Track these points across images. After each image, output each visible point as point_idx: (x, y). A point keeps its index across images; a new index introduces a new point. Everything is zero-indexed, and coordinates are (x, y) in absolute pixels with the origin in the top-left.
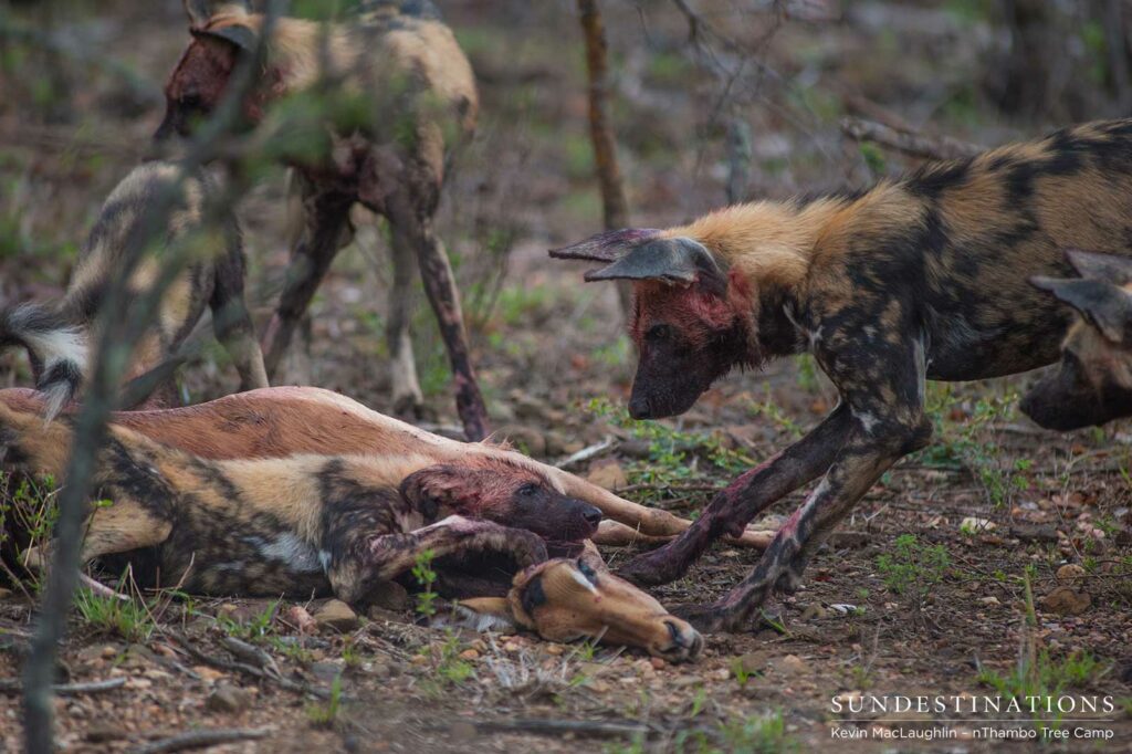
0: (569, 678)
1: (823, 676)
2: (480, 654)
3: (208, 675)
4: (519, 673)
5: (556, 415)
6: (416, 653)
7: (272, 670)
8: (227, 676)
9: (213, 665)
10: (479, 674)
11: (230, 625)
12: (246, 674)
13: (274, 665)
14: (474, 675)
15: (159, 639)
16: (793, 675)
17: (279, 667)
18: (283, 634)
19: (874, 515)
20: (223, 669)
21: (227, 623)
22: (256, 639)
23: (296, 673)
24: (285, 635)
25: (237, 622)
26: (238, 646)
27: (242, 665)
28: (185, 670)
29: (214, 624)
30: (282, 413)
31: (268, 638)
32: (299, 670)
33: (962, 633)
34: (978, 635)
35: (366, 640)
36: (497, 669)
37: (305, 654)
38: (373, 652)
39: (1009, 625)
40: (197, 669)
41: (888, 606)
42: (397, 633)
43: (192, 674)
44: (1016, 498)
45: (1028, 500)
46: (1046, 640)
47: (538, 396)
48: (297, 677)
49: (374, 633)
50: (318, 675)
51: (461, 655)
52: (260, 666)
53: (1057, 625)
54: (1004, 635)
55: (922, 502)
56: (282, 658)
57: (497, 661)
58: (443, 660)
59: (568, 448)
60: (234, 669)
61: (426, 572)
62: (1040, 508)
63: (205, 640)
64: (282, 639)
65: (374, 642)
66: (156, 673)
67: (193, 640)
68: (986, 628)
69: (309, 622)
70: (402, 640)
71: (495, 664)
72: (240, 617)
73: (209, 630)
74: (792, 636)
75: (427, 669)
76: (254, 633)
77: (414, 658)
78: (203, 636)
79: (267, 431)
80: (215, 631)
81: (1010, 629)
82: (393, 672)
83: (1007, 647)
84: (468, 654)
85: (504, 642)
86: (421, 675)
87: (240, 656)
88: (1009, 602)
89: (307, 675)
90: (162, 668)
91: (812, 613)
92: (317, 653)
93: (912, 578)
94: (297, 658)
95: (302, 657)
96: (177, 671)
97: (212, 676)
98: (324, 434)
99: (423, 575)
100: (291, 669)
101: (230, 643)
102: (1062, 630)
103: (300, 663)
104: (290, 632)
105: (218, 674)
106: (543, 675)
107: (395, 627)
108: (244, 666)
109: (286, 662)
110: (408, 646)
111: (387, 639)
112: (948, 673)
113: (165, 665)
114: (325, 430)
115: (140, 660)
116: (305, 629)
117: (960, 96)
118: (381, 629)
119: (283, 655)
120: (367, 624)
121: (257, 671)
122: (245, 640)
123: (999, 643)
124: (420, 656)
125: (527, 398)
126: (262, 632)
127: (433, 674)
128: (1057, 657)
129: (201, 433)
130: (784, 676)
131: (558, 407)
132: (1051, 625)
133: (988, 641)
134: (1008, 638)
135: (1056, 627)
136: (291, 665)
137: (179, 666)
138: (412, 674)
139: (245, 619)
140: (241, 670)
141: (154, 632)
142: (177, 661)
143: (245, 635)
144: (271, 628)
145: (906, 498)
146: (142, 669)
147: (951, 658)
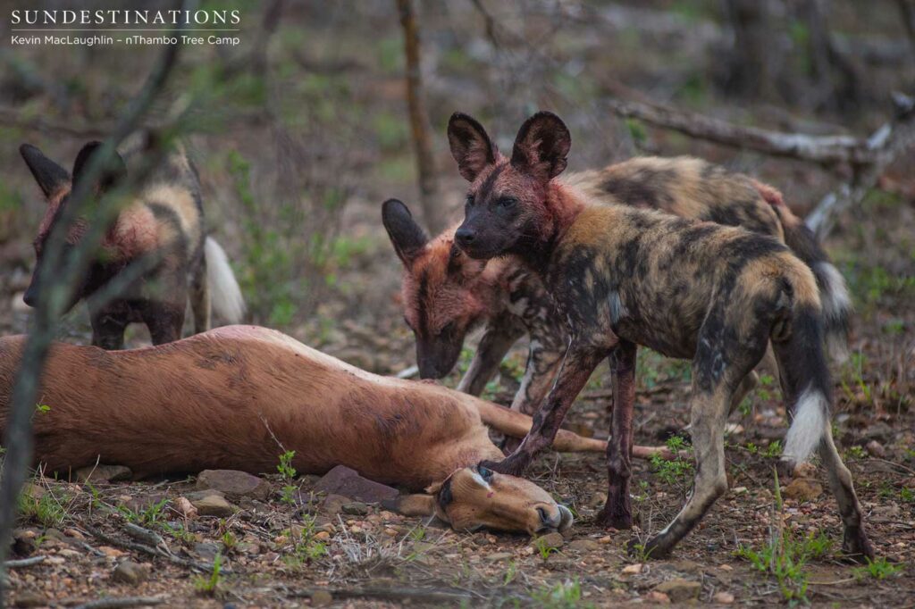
0: (405, 554)
1: (609, 552)
2: (332, 536)
3: (111, 554)
4: (364, 551)
5: (382, 341)
6: (280, 535)
7: (163, 549)
8: (126, 554)
9: (116, 546)
10: (331, 552)
11: (129, 513)
12: (142, 552)
13: (164, 545)
14: (327, 552)
15: (70, 524)
16: (585, 550)
17: (168, 546)
18: (169, 519)
19: (645, 422)
20: (123, 548)
21: (125, 511)
22: (150, 524)
23: (182, 550)
24: (171, 521)
25: (133, 510)
26: (135, 530)
27: (139, 545)
28: (93, 549)
29: (115, 512)
30: (249, 353)
31: (159, 523)
32: (185, 548)
33: (719, 516)
34: (732, 518)
35: (237, 524)
36: (345, 548)
37: (189, 536)
38: (244, 534)
39: (757, 510)
40: (101, 548)
41: (660, 495)
42: (263, 518)
43: (98, 552)
44: (759, 408)
45: (767, 408)
46: (788, 522)
47: (366, 325)
48: (183, 554)
49: (245, 519)
50: (200, 552)
51: (316, 536)
52: (154, 546)
53: (796, 510)
54: (754, 518)
55: (682, 411)
56: (170, 539)
57: (345, 541)
58: (302, 540)
59: (394, 368)
60: (132, 549)
61: (287, 469)
62: (778, 415)
63: (107, 525)
64: (169, 523)
65: (244, 526)
66: (68, 552)
67: (98, 525)
68: (738, 512)
69: (191, 510)
70: (267, 524)
71: (345, 544)
72: (137, 506)
73: (110, 517)
74: (582, 519)
75: (289, 548)
76: (147, 520)
77: (278, 538)
78: (105, 521)
79: (238, 369)
80: (115, 517)
81: (758, 513)
82: (262, 550)
83: (757, 527)
84: (321, 535)
85: (350, 525)
86: (284, 553)
87: (137, 538)
88: (756, 492)
89: (191, 553)
90: (73, 548)
91: (598, 500)
92: (199, 536)
93: (678, 473)
94: (182, 539)
95: (186, 538)
96: (86, 550)
97: (115, 554)
98: (284, 374)
99: (285, 471)
100: (179, 548)
101: (128, 527)
102: (801, 514)
103: (185, 543)
104: (176, 518)
105: (120, 553)
106: (385, 553)
107: (261, 514)
108: (140, 546)
109: (173, 542)
110: (272, 528)
111: (254, 523)
112: (710, 549)
113: (75, 546)
114: (284, 370)
115: (56, 542)
116: (188, 515)
117: (692, 82)
118: (250, 515)
119: (172, 537)
120: (239, 511)
121: (152, 550)
122: (140, 525)
123: (750, 524)
124: (282, 537)
125: (358, 327)
126: (154, 519)
127: (294, 551)
128: (798, 535)
129: (184, 369)
130: (578, 552)
131: (383, 335)
132: (791, 510)
133: (741, 522)
134: (757, 521)
135: (794, 511)
136: (178, 545)
137: (88, 546)
138: (276, 552)
139: (140, 508)
140: (138, 549)
141: (65, 518)
142: (85, 542)
143: (140, 521)
144: (161, 514)
145: (669, 407)
146: (58, 549)
147: (712, 537)
